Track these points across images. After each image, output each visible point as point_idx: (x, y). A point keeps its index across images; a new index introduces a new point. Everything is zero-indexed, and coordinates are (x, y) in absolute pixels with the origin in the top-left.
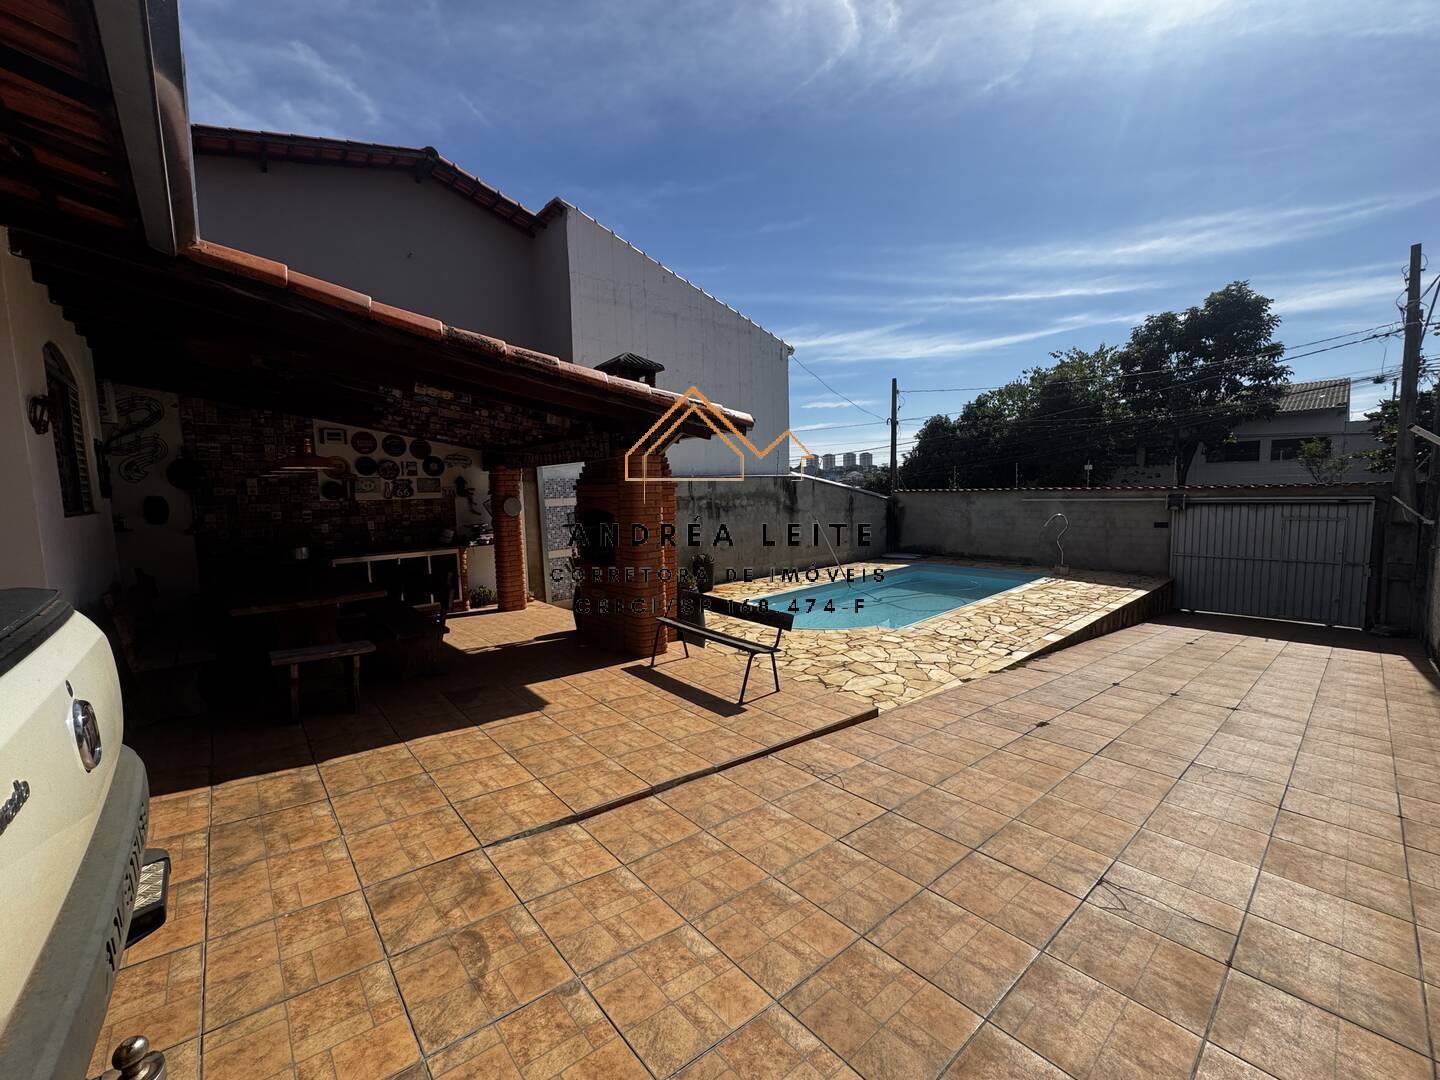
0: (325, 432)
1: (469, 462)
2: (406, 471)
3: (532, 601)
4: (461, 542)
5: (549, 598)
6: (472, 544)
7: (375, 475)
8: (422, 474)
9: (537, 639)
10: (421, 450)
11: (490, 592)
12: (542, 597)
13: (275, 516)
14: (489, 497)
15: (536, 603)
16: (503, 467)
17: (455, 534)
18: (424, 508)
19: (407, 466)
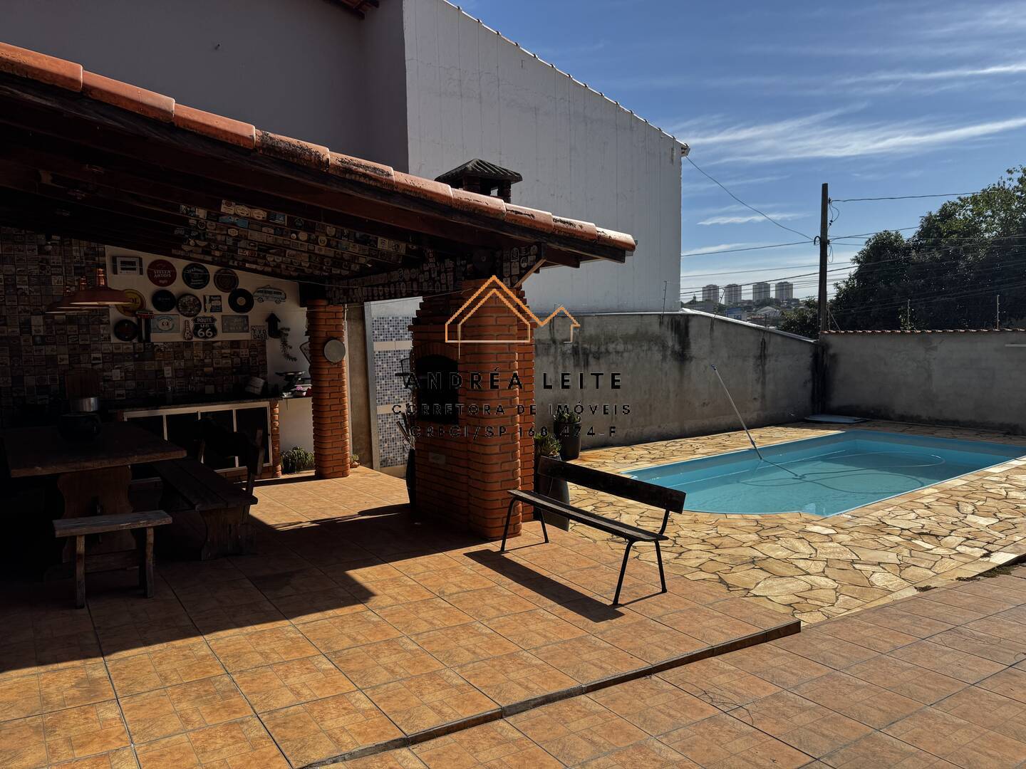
0: (119, 260)
1: (283, 296)
2: (209, 306)
3: (356, 467)
4: (273, 393)
5: (376, 463)
6: (286, 395)
7: (174, 311)
8: (227, 310)
9: (362, 513)
10: (228, 282)
11: (306, 455)
12: (369, 463)
13: (63, 360)
14: (307, 339)
15: (361, 468)
16: (324, 303)
17: (266, 383)
18: (229, 351)
19: (211, 300)
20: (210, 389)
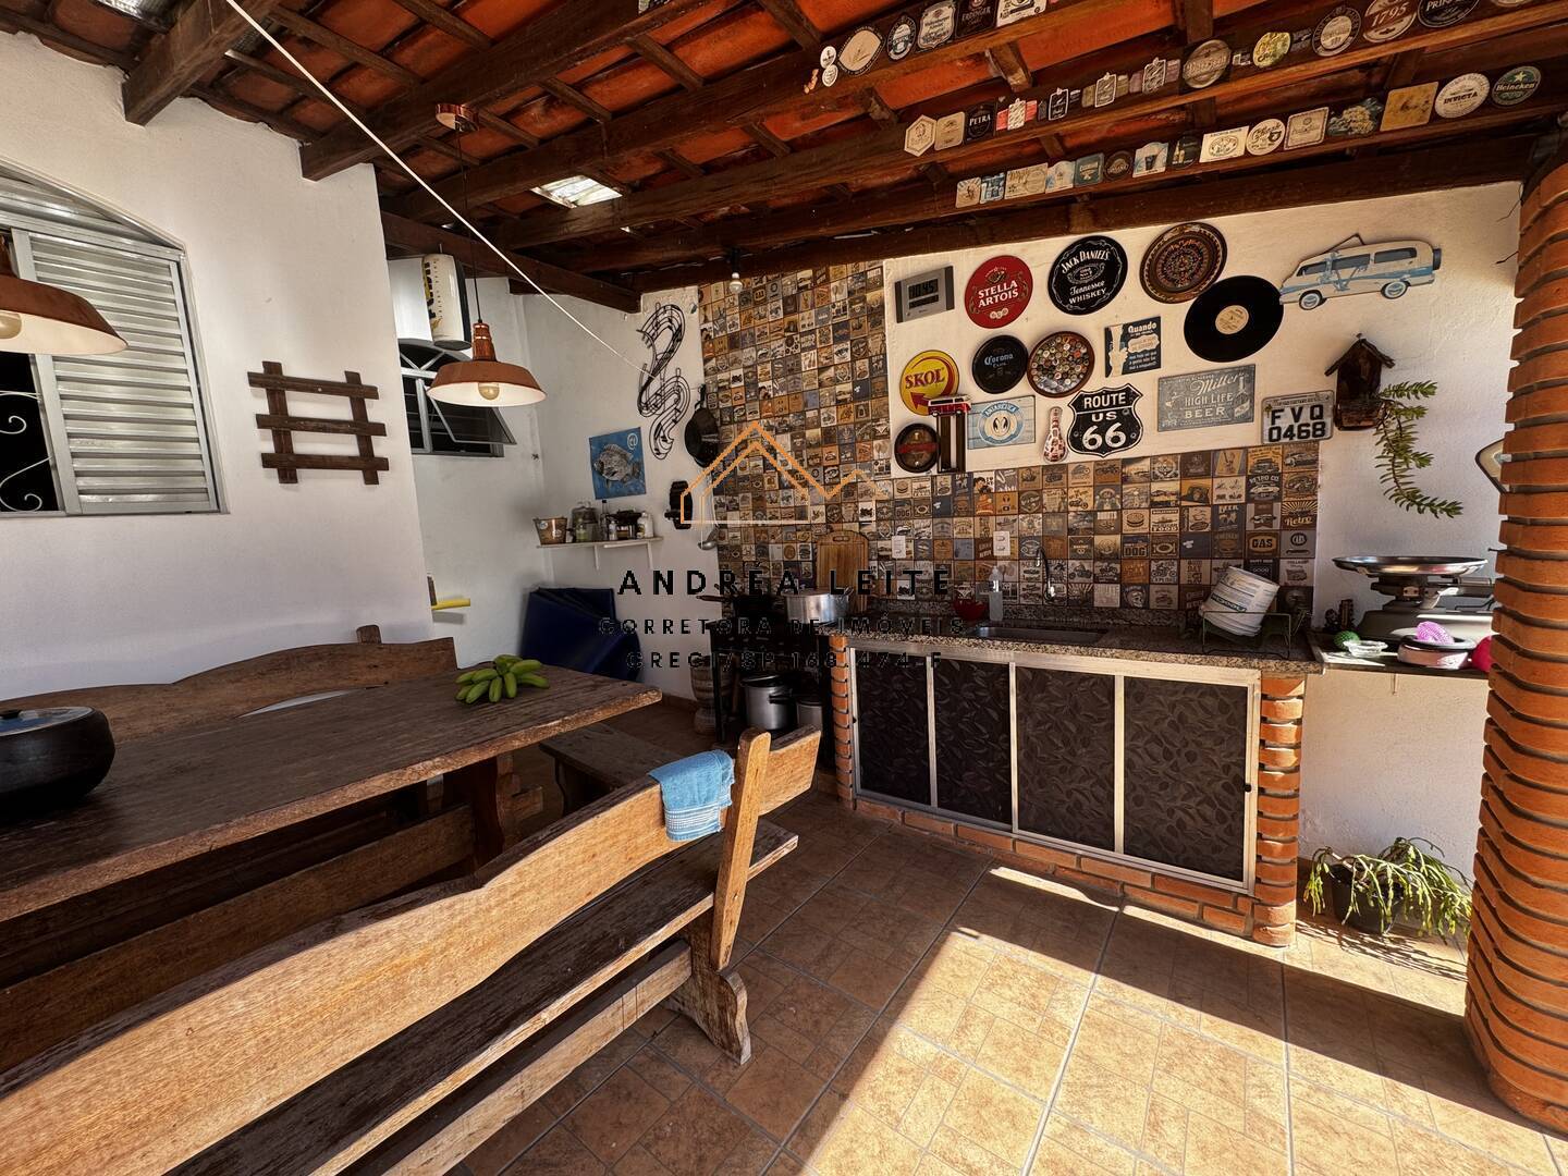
0: (909, 287)
1: (1425, 258)
2: (1119, 357)
6: (1354, 652)
7: (1022, 387)
8: (1179, 356)
10: (1188, 267)
18: (1173, 486)
19: (1126, 337)
20: (1108, 595)
